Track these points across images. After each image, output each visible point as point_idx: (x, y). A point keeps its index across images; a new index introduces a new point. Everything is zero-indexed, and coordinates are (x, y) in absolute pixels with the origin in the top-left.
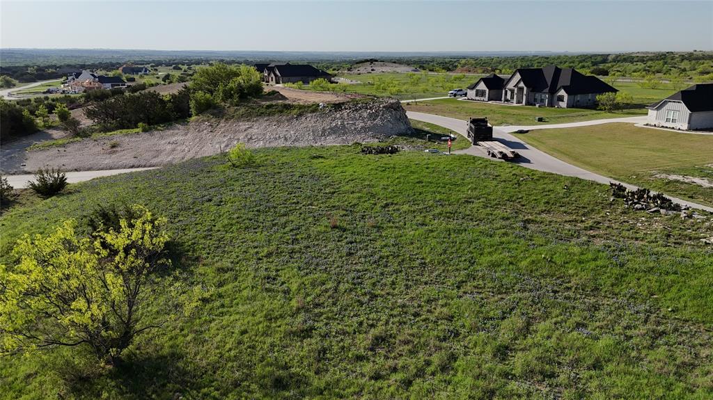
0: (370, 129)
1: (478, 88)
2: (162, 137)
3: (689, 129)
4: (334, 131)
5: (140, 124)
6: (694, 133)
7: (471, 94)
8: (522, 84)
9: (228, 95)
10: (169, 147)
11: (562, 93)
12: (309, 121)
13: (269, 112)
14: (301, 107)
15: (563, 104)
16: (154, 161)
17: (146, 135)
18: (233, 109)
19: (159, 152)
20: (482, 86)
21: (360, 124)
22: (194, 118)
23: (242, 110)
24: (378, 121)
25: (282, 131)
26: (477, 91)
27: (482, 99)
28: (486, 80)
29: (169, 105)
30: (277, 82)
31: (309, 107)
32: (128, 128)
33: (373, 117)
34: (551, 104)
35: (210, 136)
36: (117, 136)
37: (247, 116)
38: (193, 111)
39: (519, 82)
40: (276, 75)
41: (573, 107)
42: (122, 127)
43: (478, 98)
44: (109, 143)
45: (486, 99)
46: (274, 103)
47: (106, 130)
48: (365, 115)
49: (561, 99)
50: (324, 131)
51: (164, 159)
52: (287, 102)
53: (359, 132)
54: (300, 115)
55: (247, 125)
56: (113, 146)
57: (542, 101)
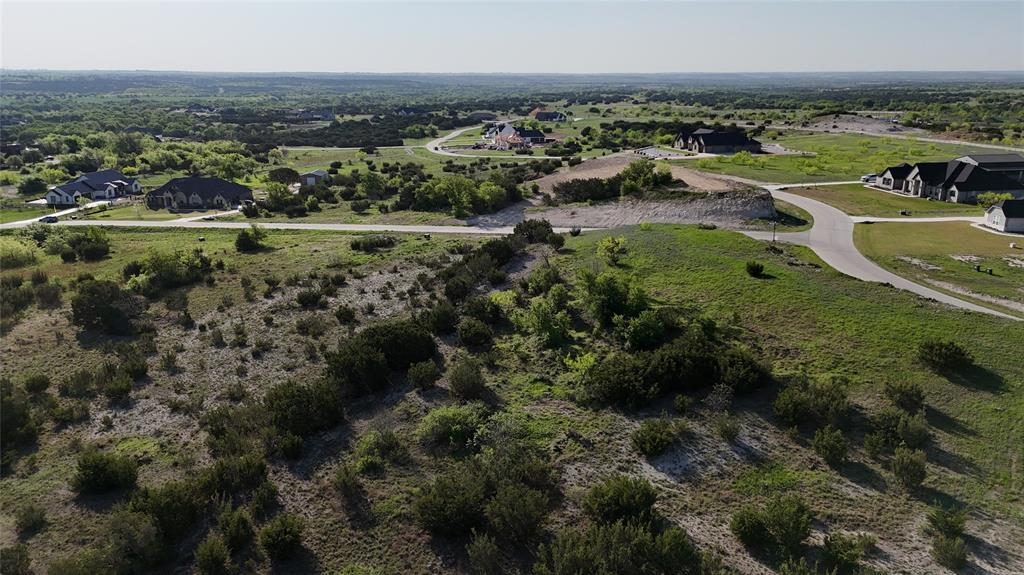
0: (740, 212)
1: (885, 176)
2: (602, 210)
3: (1006, 231)
4: (714, 212)
5: (589, 200)
6: (1009, 235)
7: (879, 181)
8: (918, 178)
9: (646, 183)
10: (606, 217)
11: (954, 188)
12: (699, 205)
13: (673, 196)
14: (694, 194)
15: (954, 199)
16: (596, 225)
17: (591, 208)
18: (648, 193)
19: (599, 220)
20: (888, 175)
21: (734, 209)
22: (622, 197)
23: (655, 194)
24: (748, 208)
25: (678, 210)
26: (885, 179)
27: (888, 187)
28: (892, 170)
29: (606, 187)
30: (700, 151)
31: (700, 194)
32: (580, 202)
33: (745, 204)
34: (944, 198)
35: (631, 211)
36: (574, 206)
37: (657, 199)
38: (622, 193)
39: (916, 176)
40: (700, 144)
41: (964, 202)
42: (575, 201)
43: (884, 186)
44: (570, 212)
45: (891, 187)
46: (677, 190)
47: (567, 202)
48: (739, 202)
49: (953, 194)
50: (707, 212)
51: (602, 223)
52: (686, 190)
53: (732, 215)
54: (693, 200)
55: (656, 204)
56: (573, 214)
57: (937, 194)
